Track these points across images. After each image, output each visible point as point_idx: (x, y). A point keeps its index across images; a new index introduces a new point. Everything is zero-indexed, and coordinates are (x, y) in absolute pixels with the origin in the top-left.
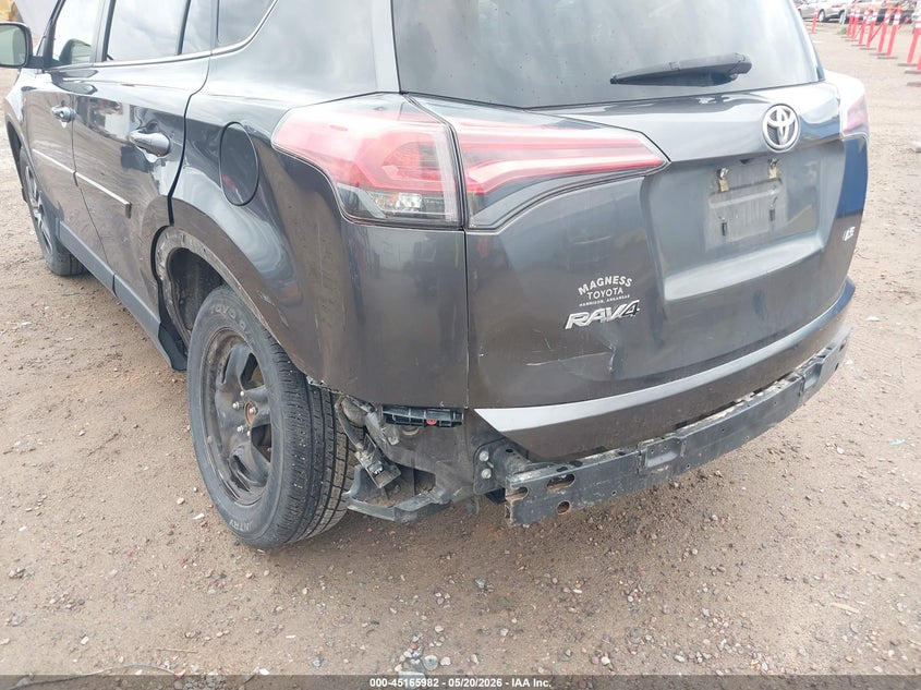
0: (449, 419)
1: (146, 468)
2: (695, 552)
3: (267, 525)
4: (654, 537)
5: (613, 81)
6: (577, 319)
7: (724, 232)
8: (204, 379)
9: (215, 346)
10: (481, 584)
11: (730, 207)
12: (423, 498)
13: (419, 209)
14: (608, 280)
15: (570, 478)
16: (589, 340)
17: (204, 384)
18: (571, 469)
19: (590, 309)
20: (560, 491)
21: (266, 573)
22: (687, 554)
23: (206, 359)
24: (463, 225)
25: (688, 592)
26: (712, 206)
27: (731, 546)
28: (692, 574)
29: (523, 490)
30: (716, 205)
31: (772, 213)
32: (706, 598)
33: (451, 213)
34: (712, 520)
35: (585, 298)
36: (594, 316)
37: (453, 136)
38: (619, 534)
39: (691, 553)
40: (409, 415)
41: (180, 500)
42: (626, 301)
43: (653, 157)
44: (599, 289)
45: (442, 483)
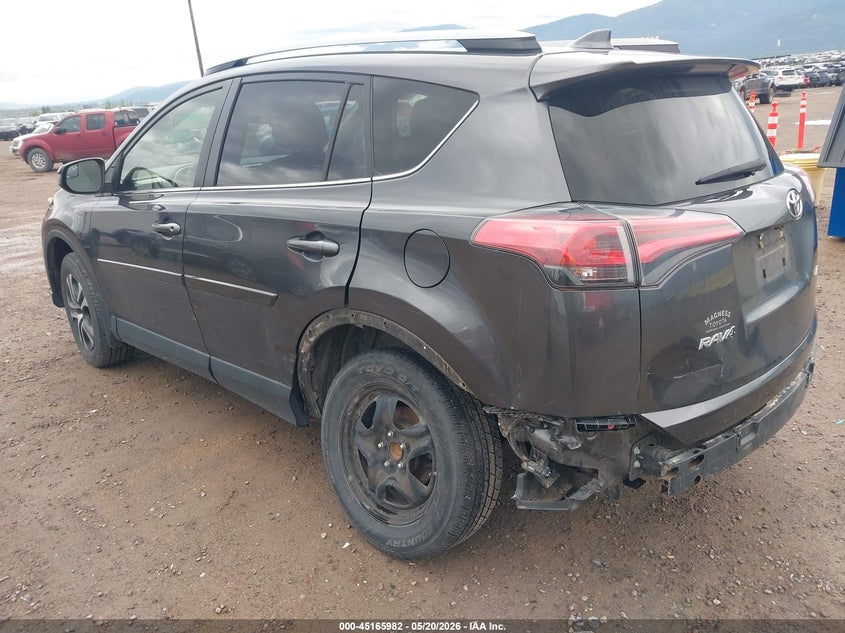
0: (626, 423)
1: (278, 515)
2: (740, 517)
3: (437, 536)
4: (706, 511)
5: (697, 183)
6: (705, 342)
7: (765, 276)
8: (343, 429)
9: (356, 400)
10: (598, 563)
11: (765, 259)
12: (587, 490)
13: (592, 277)
14: (719, 314)
15: (700, 458)
16: (711, 355)
17: (342, 433)
18: (702, 451)
19: (711, 335)
20: (696, 468)
21: (427, 579)
22: (735, 520)
23: (346, 412)
24: (638, 284)
25: (750, 547)
26: (758, 259)
27: (763, 510)
28: (746, 533)
29: (675, 470)
30: (760, 258)
31: (784, 260)
32: (765, 548)
33: (631, 277)
34: (740, 493)
35: (708, 327)
36: (713, 339)
37: (628, 228)
38: (679, 513)
39: (737, 518)
40: (598, 423)
41: (323, 535)
42: (728, 328)
43: (737, 230)
44: (715, 320)
45: (602, 476)
